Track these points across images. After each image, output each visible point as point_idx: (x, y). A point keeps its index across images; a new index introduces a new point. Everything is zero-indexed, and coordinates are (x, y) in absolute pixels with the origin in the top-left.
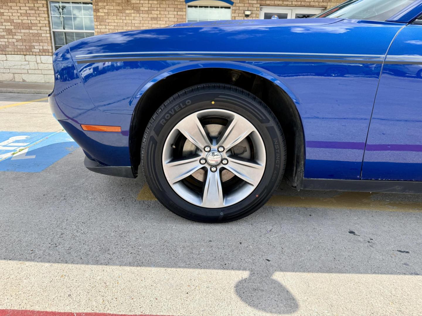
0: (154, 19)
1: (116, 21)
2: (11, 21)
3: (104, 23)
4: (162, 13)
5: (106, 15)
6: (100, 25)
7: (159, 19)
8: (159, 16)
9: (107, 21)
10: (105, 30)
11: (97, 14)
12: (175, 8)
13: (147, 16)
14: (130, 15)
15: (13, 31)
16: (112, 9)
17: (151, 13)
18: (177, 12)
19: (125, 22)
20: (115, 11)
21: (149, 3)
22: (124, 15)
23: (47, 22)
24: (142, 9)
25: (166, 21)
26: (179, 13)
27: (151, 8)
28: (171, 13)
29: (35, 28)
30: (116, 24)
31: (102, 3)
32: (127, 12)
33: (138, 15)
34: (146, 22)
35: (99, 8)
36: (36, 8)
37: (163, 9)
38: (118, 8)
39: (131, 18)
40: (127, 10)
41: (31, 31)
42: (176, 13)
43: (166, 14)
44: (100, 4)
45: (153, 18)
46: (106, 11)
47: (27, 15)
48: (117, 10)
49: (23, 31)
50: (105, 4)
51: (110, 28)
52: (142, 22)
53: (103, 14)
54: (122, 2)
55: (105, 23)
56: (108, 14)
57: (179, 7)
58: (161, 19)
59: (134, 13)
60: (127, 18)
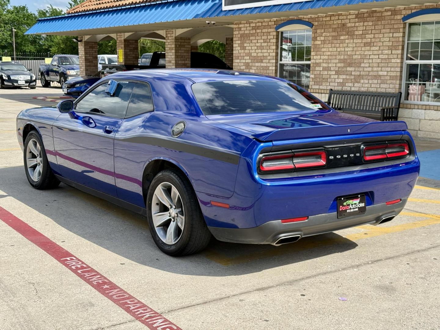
0: (367, 45)
1: (331, 49)
2: (249, 54)
3: (319, 52)
4: (376, 36)
5: (322, 43)
6: (316, 55)
7: (372, 44)
8: (373, 40)
9: (323, 50)
10: (320, 60)
11: (315, 43)
12: (390, 29)
13: (360, 41)
14: (344, 42)
15: (250, 64)
16: (328, 36)
17: (365, 38)
18: (393, 33)
19: (339, 50)
20: (330, 38)
21: (363, 26)
22: (339, 41)
23: (274, 54)
24: (356, 33)
25: (379, 46)
26: (395, 35)
27: (366, 31)
28: (386, 35)
29: (266, 61)
30: (329, 53)
31: (320, 30)
32: (342, 38)
33: (352, 41)
34: (359, 49)
35: (317, 35)
36: (268, 40)
37: (377, 32)
38: (334, 34)
39: (345, 45)
40: (342, 35)
41: (262, 65)
42: (391, 35)
43: (380, 37)
44: (319, 31)
45: (367, 43)
46: (322, 38)
47: (261, 47)
48: (332, 36)
49: (257, 64)
50: (323, 31)
51: (324, 58)
52: (355, 49)
53: (319, 43)
54: (338, 27)
55: (321, 52)
56: (324, 42)
57: (396, 26)
58: (375, 44)
59: (348, 39)
60: (341, 45)
